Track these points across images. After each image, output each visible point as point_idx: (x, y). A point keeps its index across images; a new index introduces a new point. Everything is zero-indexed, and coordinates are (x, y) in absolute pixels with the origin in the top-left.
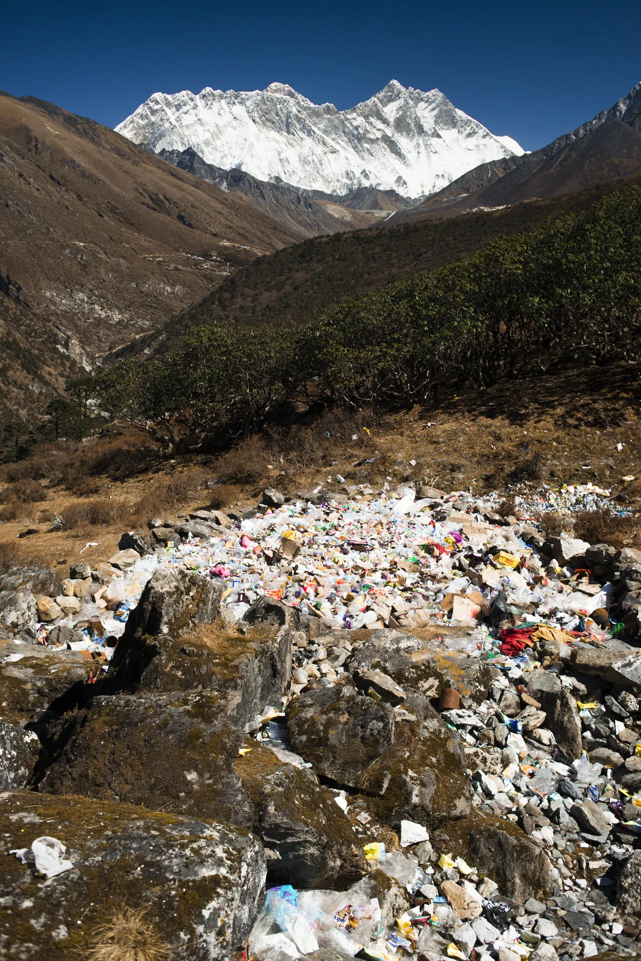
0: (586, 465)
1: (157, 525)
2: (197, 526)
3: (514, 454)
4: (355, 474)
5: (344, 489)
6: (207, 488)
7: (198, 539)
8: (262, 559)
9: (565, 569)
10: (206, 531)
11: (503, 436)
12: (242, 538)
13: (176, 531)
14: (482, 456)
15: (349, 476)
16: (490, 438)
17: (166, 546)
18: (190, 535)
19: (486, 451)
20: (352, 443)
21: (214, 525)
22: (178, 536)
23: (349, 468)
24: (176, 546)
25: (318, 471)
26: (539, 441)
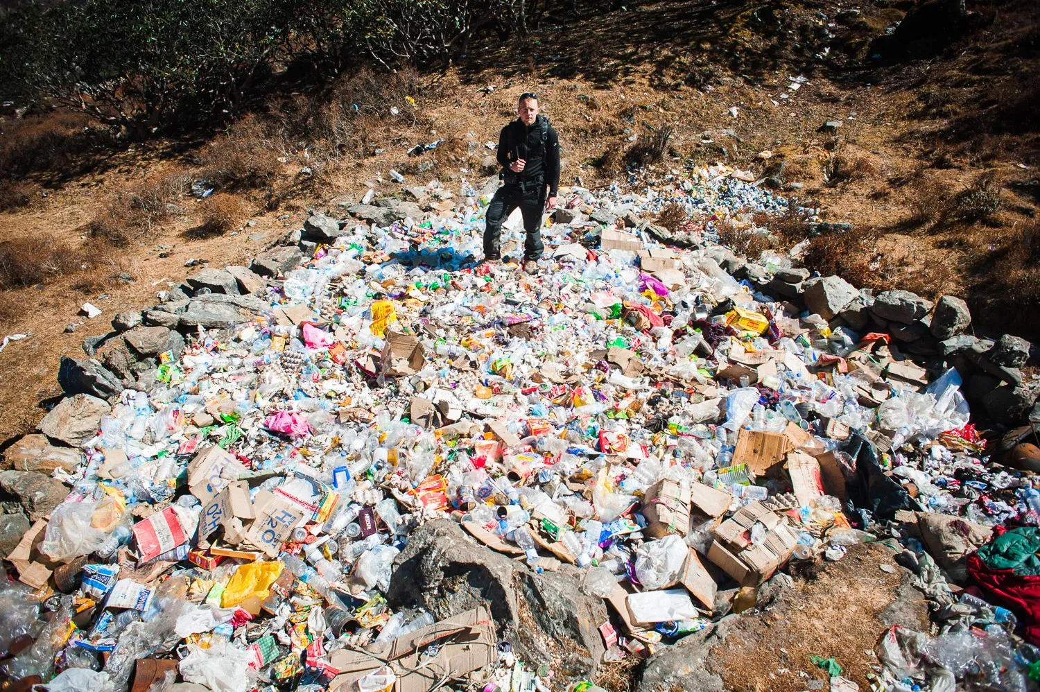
0: (705, 138)
1: (130, 324)
2: (209, 307)
3: (618, 126)
4: (416, 167)
5: (408, 193)
6: (192, 194)
7: (215, 332)
8: (357, 377)
9: (838, 330)
10: (227, 314)
11: (599, 102)
12: (301, 327)
13: (171, 328)
14: (578, 131)
15: (408, 171)
16: (580, 105)
17: (158, 362)
18: (201, 328)
19: (581, 124)
20: (394, 120)
21: (240, 299)
22: (176, 336)
23: (403, 158)
24: (180, 357)
25: (359, 165)
26: (644, 108)
